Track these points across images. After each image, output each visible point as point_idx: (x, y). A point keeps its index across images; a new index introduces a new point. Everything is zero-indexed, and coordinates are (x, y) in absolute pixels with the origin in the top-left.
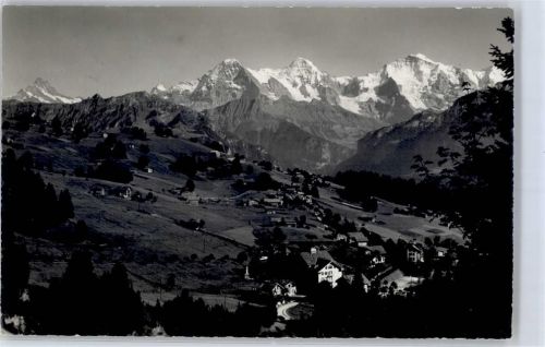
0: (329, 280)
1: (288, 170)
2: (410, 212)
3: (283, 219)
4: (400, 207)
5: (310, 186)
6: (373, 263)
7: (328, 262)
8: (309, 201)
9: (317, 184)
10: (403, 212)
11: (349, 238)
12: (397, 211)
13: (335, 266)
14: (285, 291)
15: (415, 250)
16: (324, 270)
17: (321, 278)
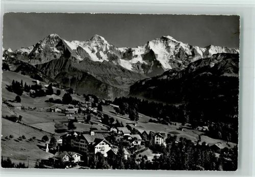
0: (102, 152)
1: (84, 95)
2: (159, 122)
3: (75, 118)
4: (153, 119)
5: (97, 104)
6: (133, 145)
7: (101, 140)
8: (95, 111)
9: (102, 103)
10: (154, 121)
11: (118, 131)
12: (151, 121)
13: (106, 143)
14: (72, 159)
15: (160, 137)
16: (98, 146)
17: (96, 151)
